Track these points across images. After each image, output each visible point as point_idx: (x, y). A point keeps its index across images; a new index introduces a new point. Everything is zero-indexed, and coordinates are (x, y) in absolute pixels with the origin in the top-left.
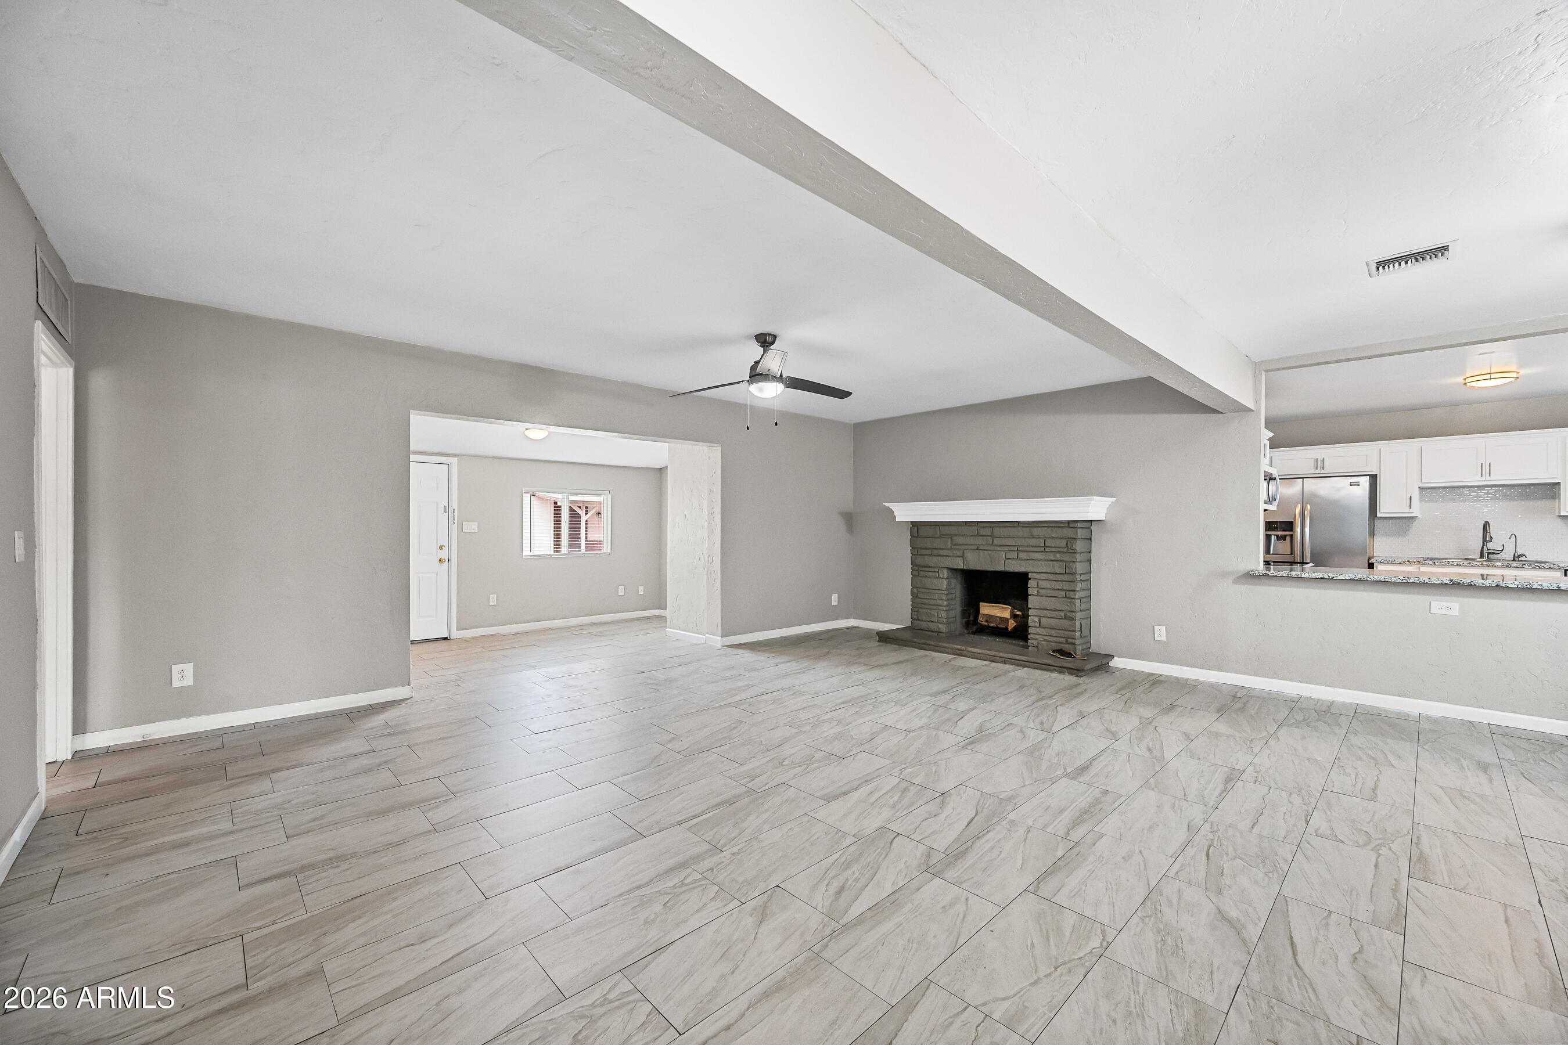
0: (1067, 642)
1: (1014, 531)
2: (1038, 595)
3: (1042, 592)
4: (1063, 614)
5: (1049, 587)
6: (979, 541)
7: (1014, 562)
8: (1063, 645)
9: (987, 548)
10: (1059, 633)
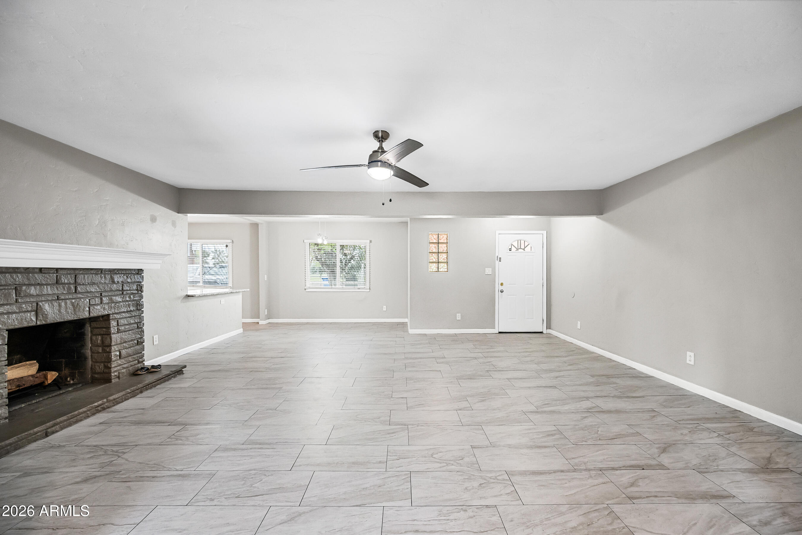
0: (139, 362)
1: (97, 278)
2: (119, 331)
3: (122, 328)
4: (136, 342)
5: (126, 323)
6: (59, 290)
7: (99, 307)
8: (136, 366)
9: (70, 297)
10: (134, 358)
